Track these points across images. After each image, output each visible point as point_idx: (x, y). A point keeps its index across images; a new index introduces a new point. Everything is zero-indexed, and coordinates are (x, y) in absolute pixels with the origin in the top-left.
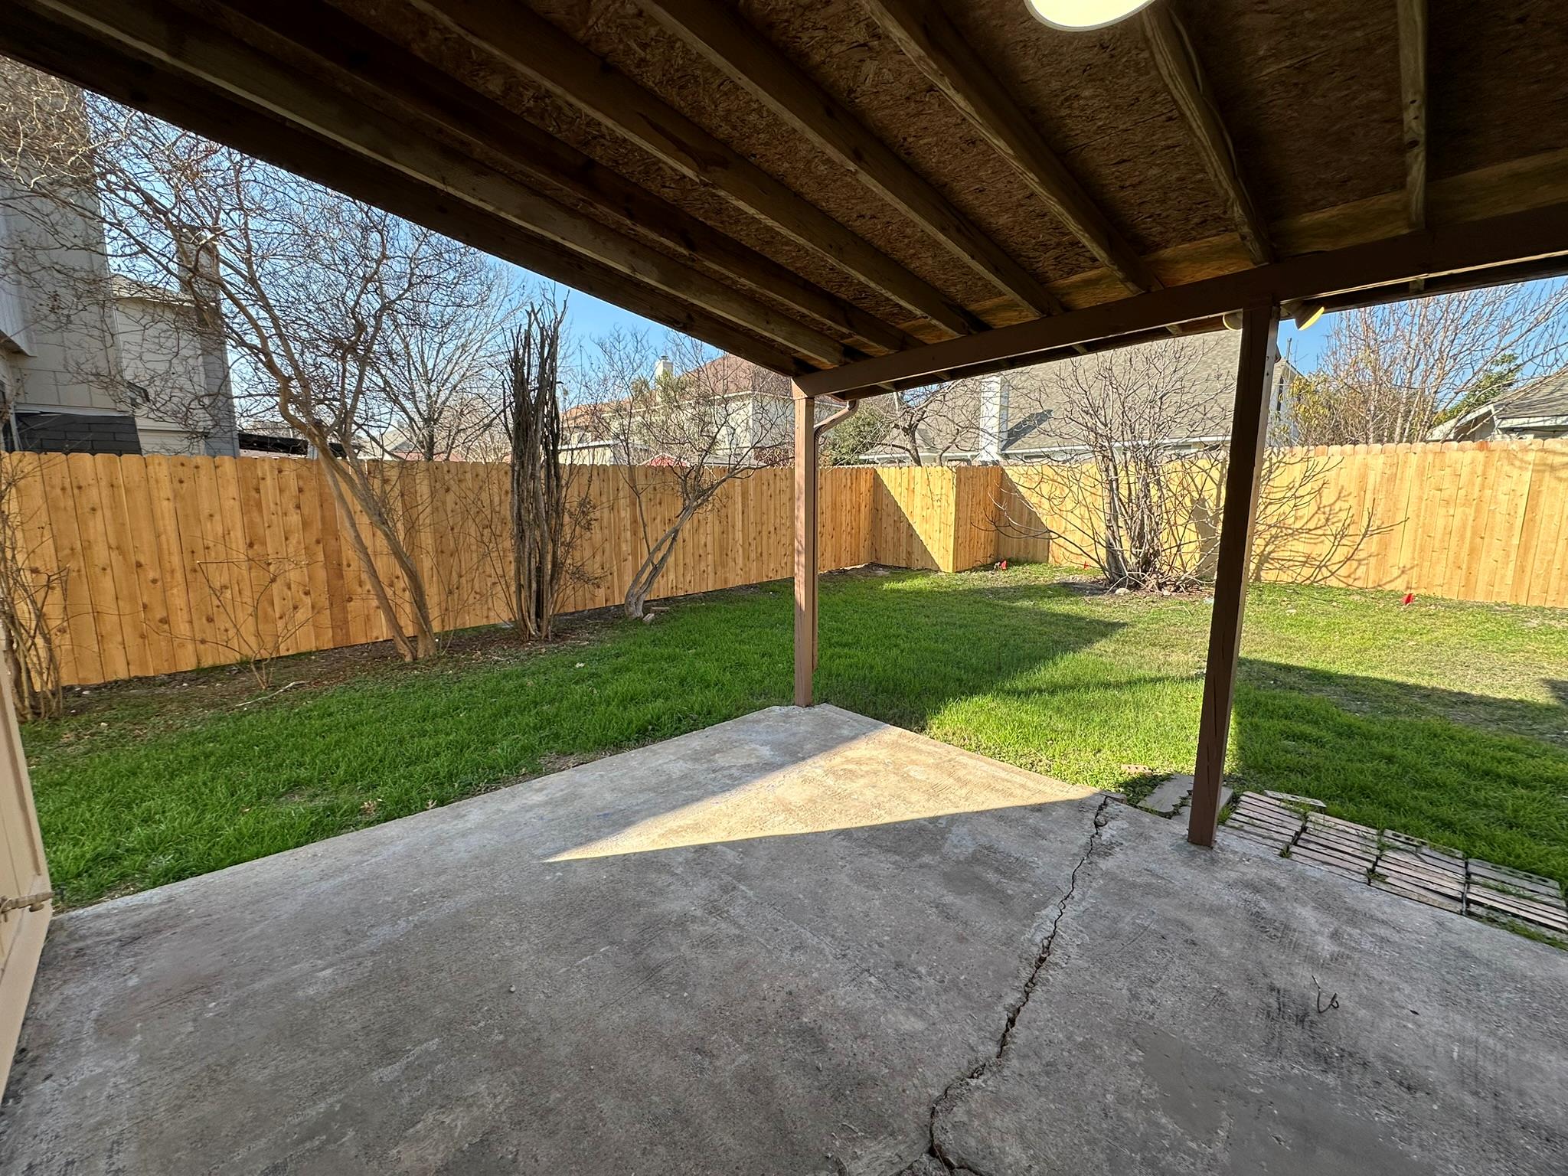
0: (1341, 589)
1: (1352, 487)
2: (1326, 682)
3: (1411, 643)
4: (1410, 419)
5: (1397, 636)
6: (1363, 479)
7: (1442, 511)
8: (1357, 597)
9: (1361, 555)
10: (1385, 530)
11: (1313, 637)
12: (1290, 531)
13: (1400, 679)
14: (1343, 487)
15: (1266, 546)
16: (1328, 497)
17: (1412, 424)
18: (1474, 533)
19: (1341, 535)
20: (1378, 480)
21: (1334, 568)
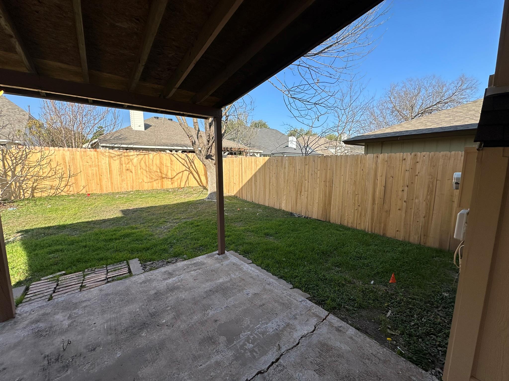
0: (66, 195)
1: (61, 161)
2: (64, 228)
3: (89, 208)
4: (76, 141)
5: (85, 207)
6: (64, 159)
7: (90, 169)
8: (72, 197)
9: (70, 184)
10: (75, 175)
11: (58, 214)
12: (42, 178)
13: (87, 220)
14: (58, 162)
15: (33, 184)
16: (54, 165)
17: (77, 142)
18: (99, 175)
19: (61, 178)
20: (69, 159)
21: (62, 189)
